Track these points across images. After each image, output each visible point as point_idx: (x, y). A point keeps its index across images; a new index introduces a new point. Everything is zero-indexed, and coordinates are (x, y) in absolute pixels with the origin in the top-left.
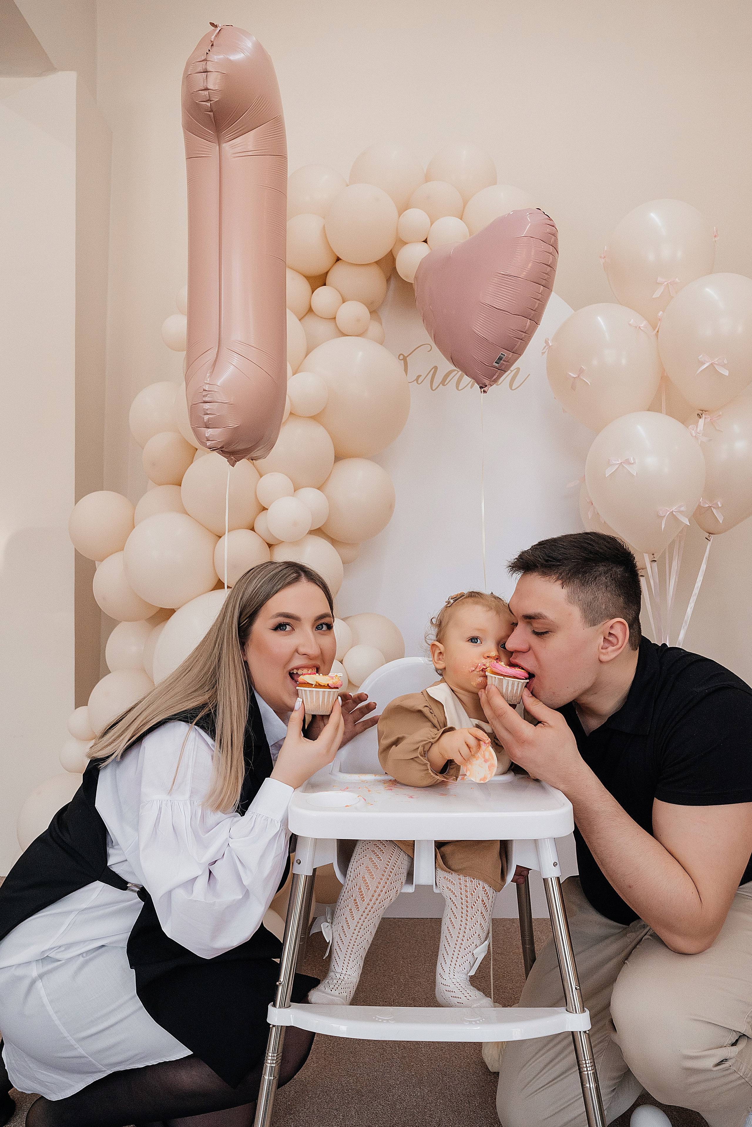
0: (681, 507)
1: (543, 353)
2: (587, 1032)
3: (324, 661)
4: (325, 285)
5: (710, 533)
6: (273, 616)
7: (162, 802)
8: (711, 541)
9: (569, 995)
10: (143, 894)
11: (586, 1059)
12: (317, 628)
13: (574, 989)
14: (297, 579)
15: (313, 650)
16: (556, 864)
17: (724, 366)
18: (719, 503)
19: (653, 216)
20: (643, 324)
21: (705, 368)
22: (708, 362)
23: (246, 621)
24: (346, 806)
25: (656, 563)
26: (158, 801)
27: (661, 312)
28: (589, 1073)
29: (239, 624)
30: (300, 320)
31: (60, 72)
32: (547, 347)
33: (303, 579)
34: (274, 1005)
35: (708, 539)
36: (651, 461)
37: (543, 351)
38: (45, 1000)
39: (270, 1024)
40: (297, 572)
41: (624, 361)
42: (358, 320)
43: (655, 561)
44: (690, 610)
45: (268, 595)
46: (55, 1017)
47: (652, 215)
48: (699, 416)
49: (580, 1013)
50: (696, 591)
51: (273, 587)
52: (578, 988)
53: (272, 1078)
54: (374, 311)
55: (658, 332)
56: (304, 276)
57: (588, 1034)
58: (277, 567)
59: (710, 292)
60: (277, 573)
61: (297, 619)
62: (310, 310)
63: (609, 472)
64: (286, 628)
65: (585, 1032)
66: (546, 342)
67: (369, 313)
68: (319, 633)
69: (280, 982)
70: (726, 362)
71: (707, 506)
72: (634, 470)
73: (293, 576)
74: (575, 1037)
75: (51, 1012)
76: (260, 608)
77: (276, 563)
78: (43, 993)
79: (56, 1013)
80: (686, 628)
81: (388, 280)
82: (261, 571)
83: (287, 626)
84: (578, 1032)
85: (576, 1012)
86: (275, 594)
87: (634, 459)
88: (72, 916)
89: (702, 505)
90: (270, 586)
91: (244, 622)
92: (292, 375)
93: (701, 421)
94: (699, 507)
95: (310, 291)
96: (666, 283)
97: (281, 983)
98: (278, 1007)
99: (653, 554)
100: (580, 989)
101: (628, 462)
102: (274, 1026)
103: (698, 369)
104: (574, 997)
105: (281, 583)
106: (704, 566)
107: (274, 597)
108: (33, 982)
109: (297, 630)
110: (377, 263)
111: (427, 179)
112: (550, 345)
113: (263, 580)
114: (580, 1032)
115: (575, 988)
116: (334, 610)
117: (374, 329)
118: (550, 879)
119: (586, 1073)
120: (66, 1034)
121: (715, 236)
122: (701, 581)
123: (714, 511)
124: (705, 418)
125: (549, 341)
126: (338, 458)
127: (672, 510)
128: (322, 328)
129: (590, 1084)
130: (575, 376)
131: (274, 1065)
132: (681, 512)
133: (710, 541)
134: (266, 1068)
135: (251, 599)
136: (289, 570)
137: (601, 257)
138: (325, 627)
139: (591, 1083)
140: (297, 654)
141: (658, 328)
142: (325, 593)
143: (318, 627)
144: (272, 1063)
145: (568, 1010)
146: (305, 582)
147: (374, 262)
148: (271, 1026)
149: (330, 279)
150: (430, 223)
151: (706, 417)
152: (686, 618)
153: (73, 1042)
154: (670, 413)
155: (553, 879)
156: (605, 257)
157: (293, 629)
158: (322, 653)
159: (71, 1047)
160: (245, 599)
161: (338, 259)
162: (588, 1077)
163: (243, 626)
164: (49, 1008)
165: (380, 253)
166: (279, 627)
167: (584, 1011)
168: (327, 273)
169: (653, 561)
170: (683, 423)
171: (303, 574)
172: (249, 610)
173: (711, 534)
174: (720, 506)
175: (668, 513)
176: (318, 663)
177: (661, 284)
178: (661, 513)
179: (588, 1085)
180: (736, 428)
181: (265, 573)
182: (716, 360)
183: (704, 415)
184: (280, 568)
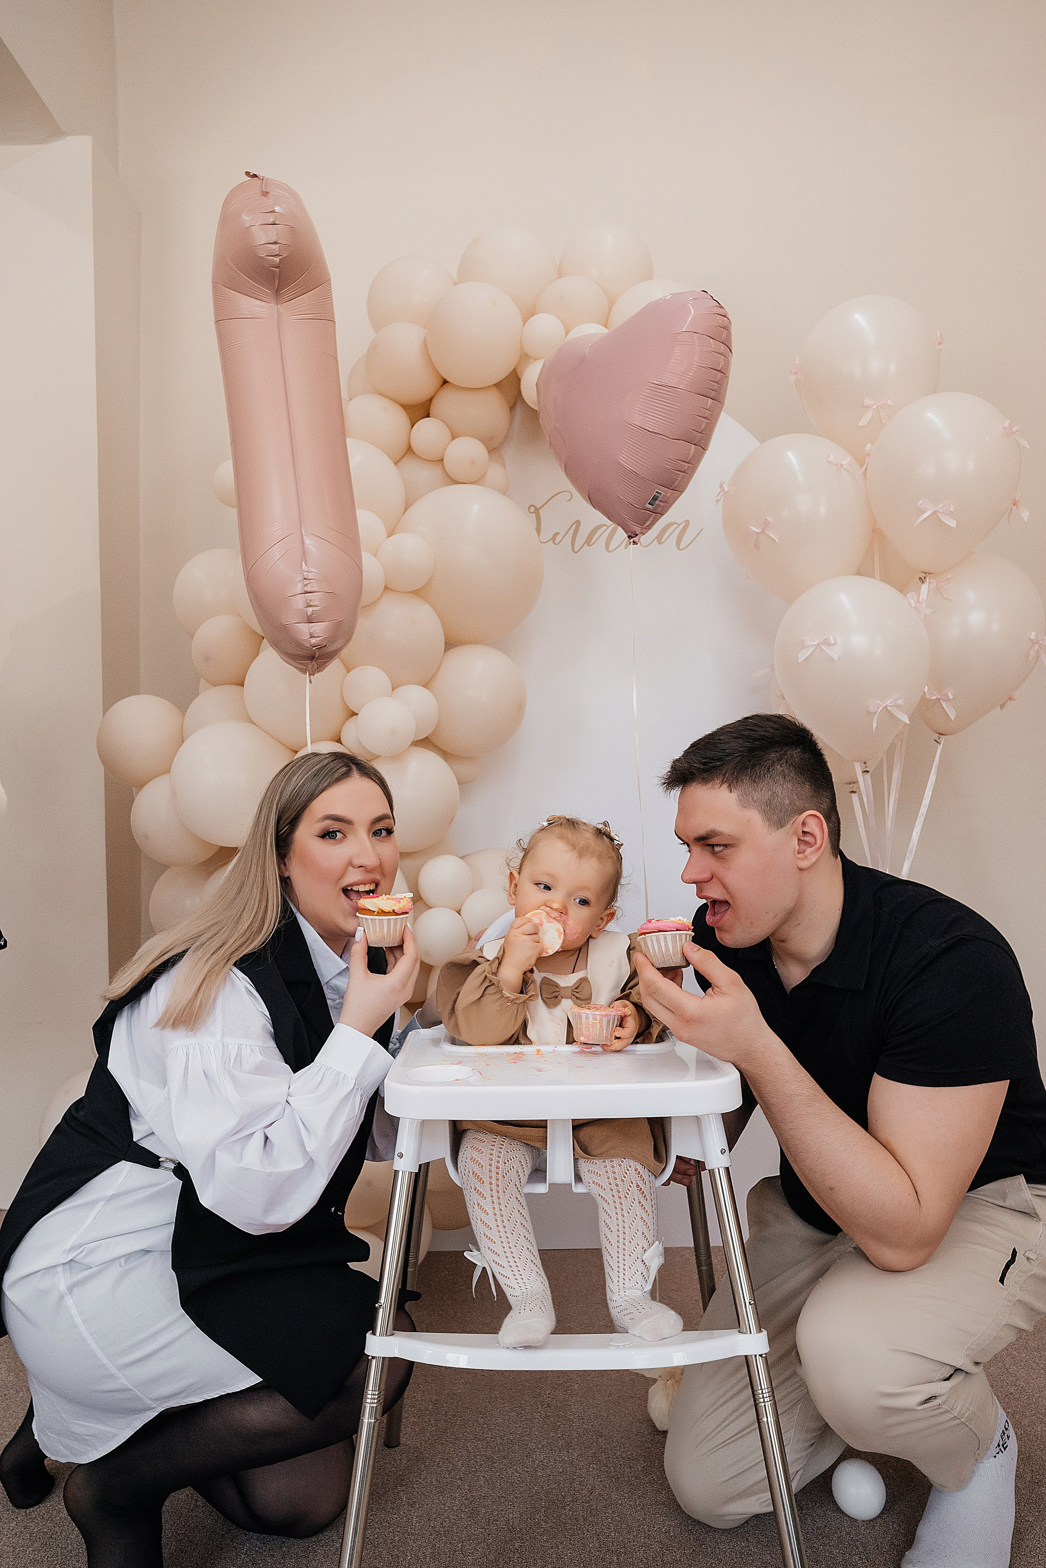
0: (897, 699)
1: (718, 501)
2: (764, 1356)
3: (383, 874)
4: (429, 417)
5: (940, 734)
6: (319, 819)
7: (188, 1047)
8: (942, 744)
9: (742, 1311)
10: (180, 1171)
11: (763, 1388)
12: (374, 833)
13: (748, 1304)
14: (347, 775)
15: (370, 860)
16: (724, 1151)
17: (950, 514)
18: (950, 695)
19: (859, 318)
20: (846, 461)
21: (926, 518)
22: (929, 510)
23: (286, 828)
24: (456, 1080)
25: (869, 773)
26: (184, 1046)
27: (869, 445)
28: (766, 1404)
29: (277, 831)
30: (395, 464)
31: (69, 138)
32: (722, 493)
33: (355, 774)
34: (374, 1333)
35: (937, 741)
36: (858, 641)
37: (717, 499)
38: (78, 1320)
39: (369, 1356)
40: (347, 765)
41: (822, 510)
42: (473, 463)
43: (868, 772)
44: (915, 835)
45: (312, 795)
46: (90, 1340)
47: (857, 316)
48: (922, 580)
49: (755, 1333)
50: (923, 810)
51: (318, 785)
52: (753, 1302)
53: (373, 1421)
54: (494, 448)
55: (866, 470)
56: (401, 405)
57: (766, 1358)
58: (322, 761)
59: (932, 416)
60: (322, 767)
61: (347, 822)
62: (409, 450)
63: (802, 656)
64: (336, 836)
65: (761, 1356)
66: (721, 486)
67: (487, 453)
68: (378, 840)
69: (380, 1304)
70: (952, 509)
71: (934, 698)
72: (835, 653)
73: (342, 770)
74: (749, 1361)
75: (86, 1335)
76: (303, 811)
77: (321, 754)
78: (74, 1311)
79: (91, 1334)
80: (911, 858)
81: (512, 408)
82: (302, 765)
83: (338, 833)
84: (753, 1356)
85: (751, 1333)
86: (321, 793)
87: (835, 639)
88: (99, 1207)
89: (928, 696)
90: (314, 784)
91: (285, 829)
92: (386, 536)
93: (925, 587)
94: (924, 699)
95: (409, 425)
96: (875, 406)
97: (382, 1305)
98: (378, 1335)
99: (865, 763)
100: (755, 1304)
101: (826, 642)
102: (373, 1358)
103: (919, 517)
104: (748, 1313)
105: (327, 779)
106: (933, 778)
107: (319, 797)
108: (62, 1297)
109: (349, 837)
110: (497, 385)
111: (560, 274)
112: (726, 490)
113: (305, 777)
114: (756, 1356)
115: (750, 1303)
116: (394, 811)
117: (495, 473)
118: (717, 1170)
119: (763, 1404)
120: (105, 1361)
121: (940, 343)
122: (930, 797)
123: (944, 705)
124: (929, 583)
125: (724, 486)
126: (449, 645)
127: (885, 705)
128: (424, 474)
129: (767, 1418)
130: (758, 531)
131: (375, 1405)
132: (897, 706)
133: (940, 744)
134: (364, 1409)
135: (292, 800)
136: (337, 764)
137: (791, 372)
138: (384, 833)
139: (769, 1417)
140: (351, 868)
141: (866, 463)
142: (382, 790)
143: (377, 833)
144: (373, 1403)
145: (741, 1331)
146: (357, 777)
147: (493, 385)
148: (370, 1358)
149: (435, 408)
150: (564, 334)
151: (931, 581)
152: (910, 846)
153: (114, 1371)
154: (887, 579)
155: (720, 1169)
156: (797, 373)
157: (345, 836)
158: (381, 864)
159: (112, 1376)
160: (284, 800)
161: (445, 382)
162: (765, 1408)
163: (282, 834)
164: (83, 1329)
165: (501, 373)
166: (327, 835)
167: (760, 1331)
168: (431, 400)
169: (865, 771)
170: (901, 591)
171: (354, 768)
172: (290, 814)
173: (942, 734)
174: (951, 697)
175: (881, 708)
176: (377, 876)
177: (868, 407)
178: (872, 709)
179: (765, 1419)
180: (971, 596)
181: (307, 768)
182: (940, 507)
183: (928, 579)
184: (326, 761)
